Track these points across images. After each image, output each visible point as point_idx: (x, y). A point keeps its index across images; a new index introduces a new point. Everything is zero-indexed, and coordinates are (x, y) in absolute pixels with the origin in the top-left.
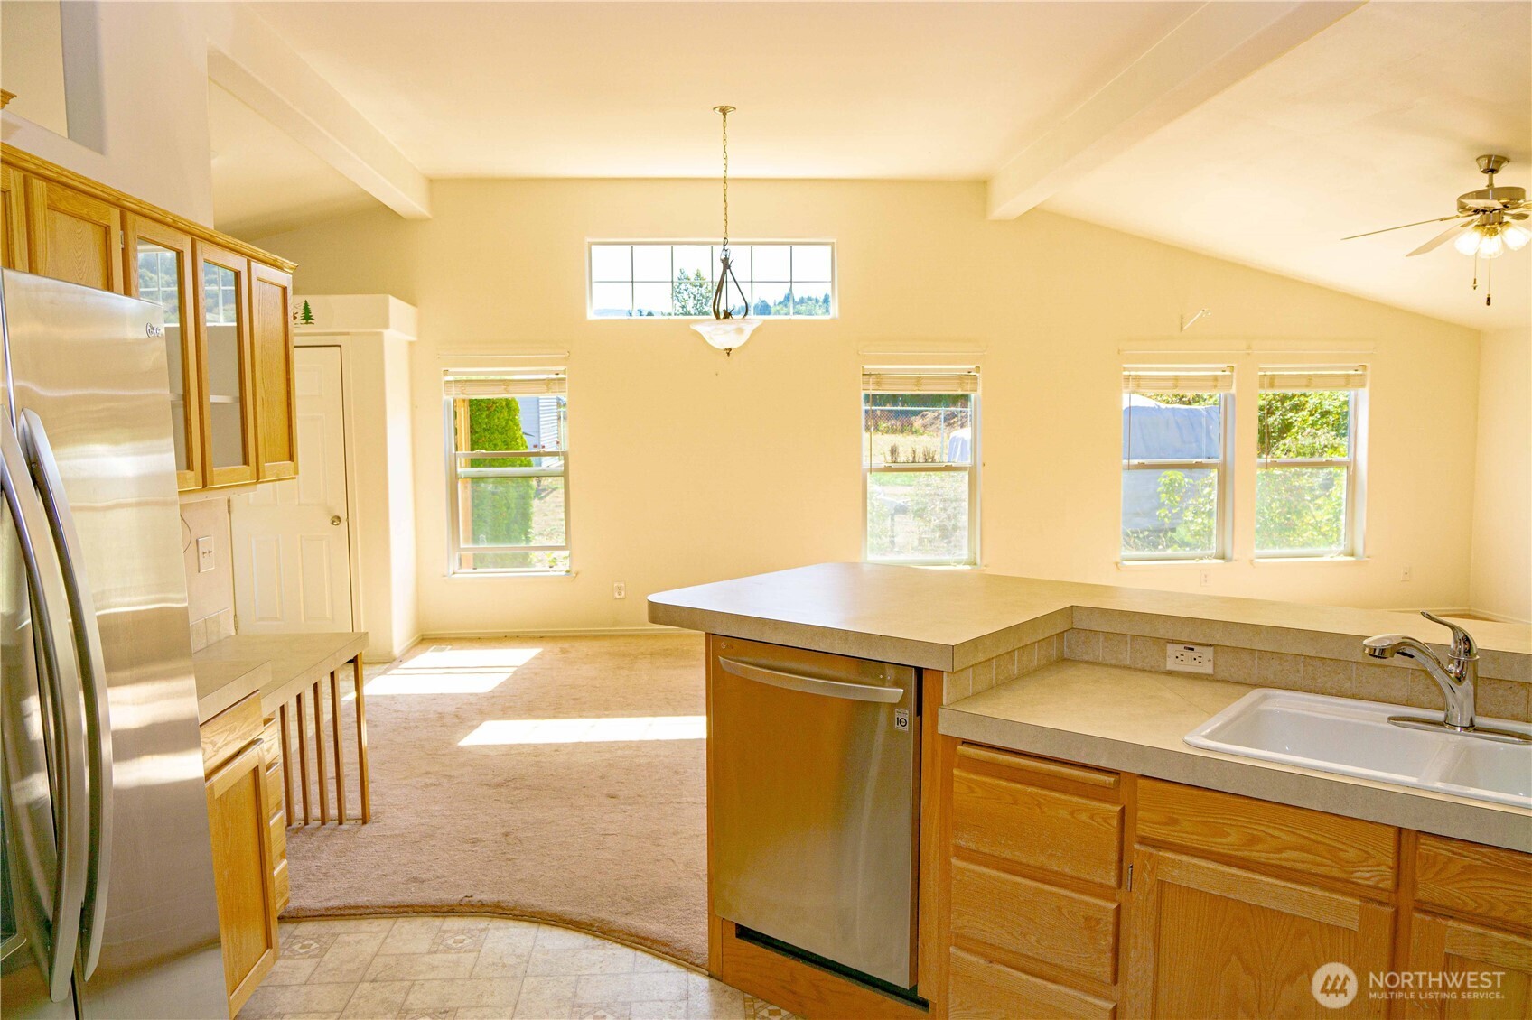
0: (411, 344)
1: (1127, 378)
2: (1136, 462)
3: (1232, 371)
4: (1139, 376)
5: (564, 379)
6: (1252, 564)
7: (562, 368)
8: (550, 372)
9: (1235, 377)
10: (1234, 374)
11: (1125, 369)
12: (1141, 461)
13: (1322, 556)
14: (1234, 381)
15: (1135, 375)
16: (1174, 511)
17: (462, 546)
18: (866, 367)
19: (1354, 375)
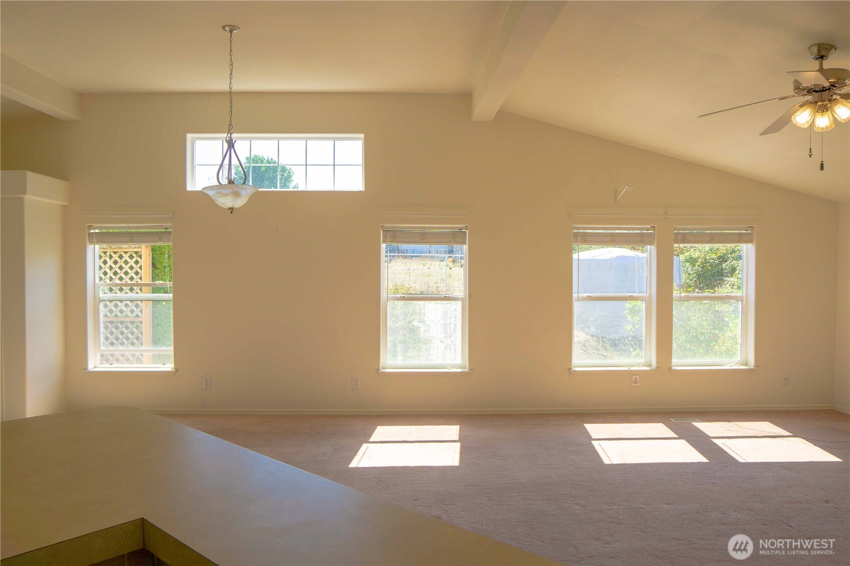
0: (64, 207)
1: (576, 235)
2: (585, 295)
3: (654, 230)
4: (585, 233)
5: (170, 232)
6: (670, 371)
7: (169, 225)
8: (161, 227)
9: (656, 234)
10: (656, 232)
11: (575, 228)
12: (588, 295)
13: (724, 366)
14: (656, 237)
15: (582, 233)
16: (636, 327)
17: (102, 348)
18: (385, 225)
19: (745, 234)
